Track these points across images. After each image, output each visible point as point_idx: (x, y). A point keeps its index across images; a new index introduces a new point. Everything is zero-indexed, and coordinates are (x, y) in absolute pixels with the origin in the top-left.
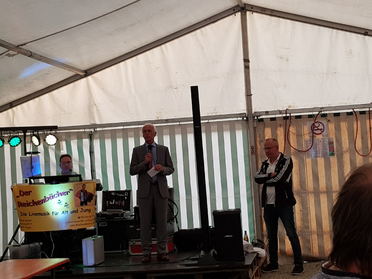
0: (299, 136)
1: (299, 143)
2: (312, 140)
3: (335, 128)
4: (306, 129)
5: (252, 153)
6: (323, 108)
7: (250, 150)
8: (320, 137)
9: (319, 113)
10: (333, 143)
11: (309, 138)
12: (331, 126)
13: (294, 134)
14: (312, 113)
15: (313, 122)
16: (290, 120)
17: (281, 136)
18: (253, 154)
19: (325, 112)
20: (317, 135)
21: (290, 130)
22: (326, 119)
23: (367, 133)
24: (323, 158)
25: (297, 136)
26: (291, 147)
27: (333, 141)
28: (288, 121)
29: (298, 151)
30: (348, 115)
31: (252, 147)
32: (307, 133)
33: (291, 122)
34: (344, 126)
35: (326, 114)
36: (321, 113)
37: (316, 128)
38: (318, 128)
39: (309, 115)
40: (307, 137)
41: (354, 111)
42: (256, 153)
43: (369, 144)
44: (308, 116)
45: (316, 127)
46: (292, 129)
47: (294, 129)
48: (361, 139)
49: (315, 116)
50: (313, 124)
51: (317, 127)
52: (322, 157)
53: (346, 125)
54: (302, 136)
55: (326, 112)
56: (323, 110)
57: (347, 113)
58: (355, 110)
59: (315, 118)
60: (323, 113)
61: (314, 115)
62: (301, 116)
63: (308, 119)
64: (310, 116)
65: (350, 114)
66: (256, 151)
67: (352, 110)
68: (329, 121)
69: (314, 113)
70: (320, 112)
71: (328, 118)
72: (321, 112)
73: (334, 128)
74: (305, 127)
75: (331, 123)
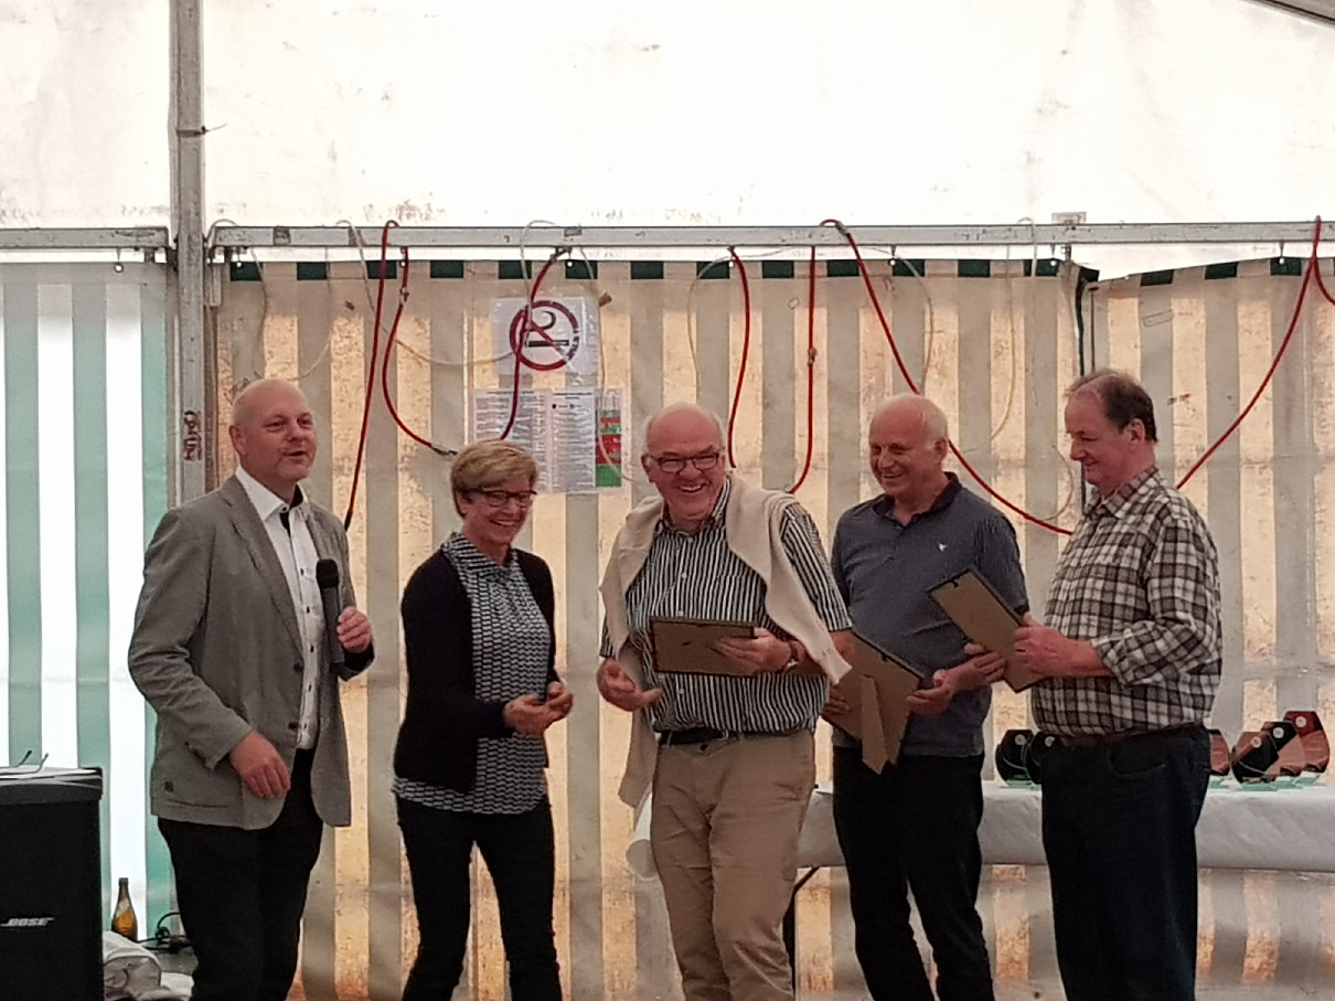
0: (444, 369)
1: (441, 407)
2: (510, 397)
3: (634, 341)
4: (485, 337)
5: (189, 449)
6: (578, 230)
7: (178, 429)
8: (556, 380)
9: (558, 254)
10: (618, 420)
11: (496, 387)
12: (616, 331)
13: (418, 358)
14: (518, 250)
15: (524, 302)
16: (404, 285)
17: (348, 363)
18: (195, 452)
19: (586, 250)
20: (542, 374)
21: (399, 336)
22: (593, 291)
23: (792, 377)
24: (562, 497)
25: (435, 367)
26: (399, 428)
27: (619, 411)
28: (392, 286)
29: (436, 450)
30: (702, 278)
31: (190, 417)
32: (489, 357)
33: (406, 295)
34: (678, 330)
35: (594, 263)
36: (565, 256)
37: (535, 336)
38: (546, 336)
39: (502, 263)
40: (487, 381)
41: (737, 261)
42: (208, 448)
43: (801, 436)
44: (497, 266)
45: (535, 328)
46: (411, 334)
47: (419, 330)
48: (760, 409)
49: (536, 270)
50: (523, 315)
51: (541, 330)
52: (557, 490)
53: (689, 329)
54: (459, 369)
55: (591, 255)
56: (577, 240)
57: (701, 265)
58: (742, 253)
59: (532, 282)
60: (576, 255)
61: (528, 263)
62: (461, 262)
63: (497, 281)
64: (509, 270)
65: (716, 271)
66: (208, 439)
67: (722, 254)
68: (605, 300)
69: (531, 254)
70: (560, 249)
71: (602, 285)
72: (569, 249)
73: (628, 343)
74: (480, 326)
75: (614, 312)
